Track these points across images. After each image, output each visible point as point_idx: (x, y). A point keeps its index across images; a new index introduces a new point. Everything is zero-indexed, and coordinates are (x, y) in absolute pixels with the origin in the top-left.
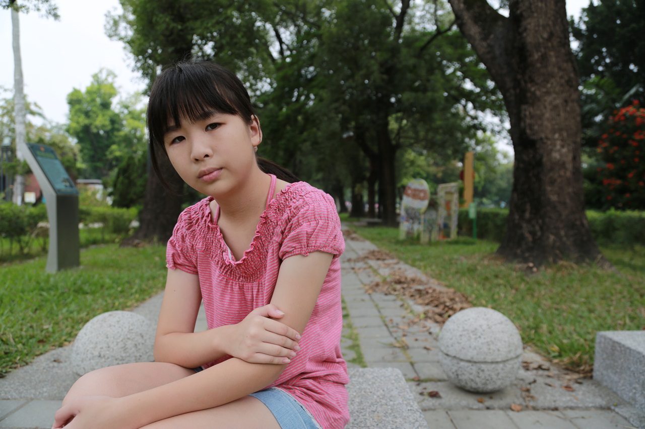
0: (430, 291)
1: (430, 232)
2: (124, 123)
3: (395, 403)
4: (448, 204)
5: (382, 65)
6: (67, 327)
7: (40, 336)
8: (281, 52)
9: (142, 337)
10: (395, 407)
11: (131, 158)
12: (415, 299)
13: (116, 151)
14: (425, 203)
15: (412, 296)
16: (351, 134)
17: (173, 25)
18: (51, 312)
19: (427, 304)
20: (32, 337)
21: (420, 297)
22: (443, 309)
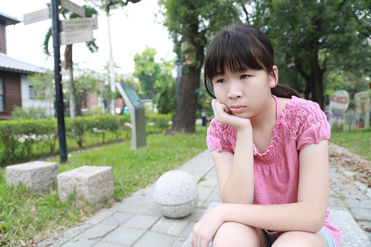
0: (356, 162)
1: (350, 124)
2: (162, 68)
3: (350, 233)
4: (363, 106)
5: (313, 19)
6: (146, 178)
7: (134, 182)
8: (247, 19)
9: (190, 185)
10: (351, 236)
11: (167, 87)
12: (345, 167)
13: (158, 84)
14: (347, 106)
15: (343, 165)
16: (293, 64)
17: (188, 12)
18: (137, 169)
19: (355, 171)
20: (130, 182)
21: (349, 166)
22: (367, 174)
